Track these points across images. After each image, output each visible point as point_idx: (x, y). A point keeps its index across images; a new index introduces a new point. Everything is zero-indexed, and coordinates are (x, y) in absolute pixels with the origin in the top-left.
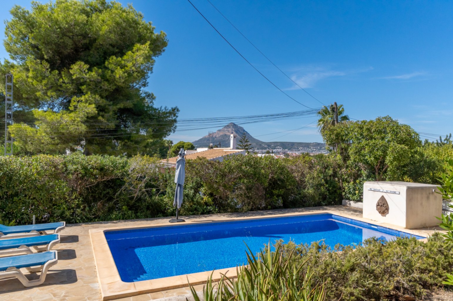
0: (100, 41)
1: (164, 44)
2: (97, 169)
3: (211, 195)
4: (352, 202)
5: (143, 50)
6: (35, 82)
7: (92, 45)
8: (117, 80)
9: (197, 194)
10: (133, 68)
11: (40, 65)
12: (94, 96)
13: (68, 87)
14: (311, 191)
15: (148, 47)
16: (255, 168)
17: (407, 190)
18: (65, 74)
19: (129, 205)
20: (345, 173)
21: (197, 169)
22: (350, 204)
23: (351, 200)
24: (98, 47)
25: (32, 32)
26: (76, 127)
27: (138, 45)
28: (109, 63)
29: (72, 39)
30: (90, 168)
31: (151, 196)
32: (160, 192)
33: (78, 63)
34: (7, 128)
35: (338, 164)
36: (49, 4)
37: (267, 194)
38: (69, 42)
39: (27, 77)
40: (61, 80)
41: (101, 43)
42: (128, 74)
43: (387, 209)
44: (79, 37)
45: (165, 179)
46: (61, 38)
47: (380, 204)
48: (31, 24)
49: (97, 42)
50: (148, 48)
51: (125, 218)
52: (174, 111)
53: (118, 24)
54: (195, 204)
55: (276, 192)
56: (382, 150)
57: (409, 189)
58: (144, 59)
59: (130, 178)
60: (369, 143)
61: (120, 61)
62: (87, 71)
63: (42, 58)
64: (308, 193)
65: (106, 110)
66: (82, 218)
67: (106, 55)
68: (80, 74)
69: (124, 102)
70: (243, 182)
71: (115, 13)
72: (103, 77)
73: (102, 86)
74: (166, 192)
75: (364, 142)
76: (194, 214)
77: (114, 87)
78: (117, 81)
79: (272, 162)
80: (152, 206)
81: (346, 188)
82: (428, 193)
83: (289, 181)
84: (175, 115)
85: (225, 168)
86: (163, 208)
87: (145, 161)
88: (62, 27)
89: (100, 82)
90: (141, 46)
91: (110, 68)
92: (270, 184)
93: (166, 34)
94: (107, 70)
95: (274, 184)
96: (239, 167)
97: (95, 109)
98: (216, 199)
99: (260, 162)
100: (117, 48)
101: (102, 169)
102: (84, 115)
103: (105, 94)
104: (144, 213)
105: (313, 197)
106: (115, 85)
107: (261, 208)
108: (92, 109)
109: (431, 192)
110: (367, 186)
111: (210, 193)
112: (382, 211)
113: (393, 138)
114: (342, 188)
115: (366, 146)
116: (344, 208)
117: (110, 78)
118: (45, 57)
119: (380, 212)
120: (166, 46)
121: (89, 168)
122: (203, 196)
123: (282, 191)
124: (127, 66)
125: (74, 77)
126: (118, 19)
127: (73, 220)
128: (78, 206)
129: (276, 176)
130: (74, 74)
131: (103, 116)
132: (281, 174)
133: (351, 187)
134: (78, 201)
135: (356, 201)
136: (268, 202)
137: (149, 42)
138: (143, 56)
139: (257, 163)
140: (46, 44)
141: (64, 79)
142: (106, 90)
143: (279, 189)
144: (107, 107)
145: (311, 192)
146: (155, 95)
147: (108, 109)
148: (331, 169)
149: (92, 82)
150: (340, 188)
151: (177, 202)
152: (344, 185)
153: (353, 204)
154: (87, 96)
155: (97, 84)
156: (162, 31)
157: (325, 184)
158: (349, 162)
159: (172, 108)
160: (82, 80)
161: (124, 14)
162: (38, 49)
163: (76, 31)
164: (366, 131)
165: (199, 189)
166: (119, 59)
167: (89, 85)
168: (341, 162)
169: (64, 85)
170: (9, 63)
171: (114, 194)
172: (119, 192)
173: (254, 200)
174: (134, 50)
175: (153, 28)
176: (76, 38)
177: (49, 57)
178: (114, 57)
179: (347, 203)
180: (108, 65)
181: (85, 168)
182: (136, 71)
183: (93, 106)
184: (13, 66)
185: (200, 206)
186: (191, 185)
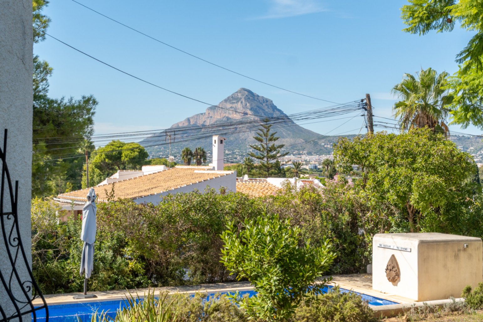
3: (142, 258)
9: (119, 258)
17: (419, 245)
21: (117, 218)
31: (45, 262)
32: (59, 255)
43: (398, 275)
45: (68, 234)
47: (389, 268)
52: (88, 104)
54: (115, 274)
57: (422, 244)
74: (69, 254)
76: (113, 289)
80: (47, 276)
82: (456, 250)
84: (88, 110)
85: (162, 216)
86: (65, 280)
96: (186, 213)
98: (150, 264)
109: (462, 248)
110: (377, 239)
111: (140, 255)
112: (391, 278)
119: (389, 280)
122: (128, 261)
146: (50, 66)
151: (84, 269)
159: (84, 97)
165: (121, 249)
185: (123, 276)
186: (109, 244)
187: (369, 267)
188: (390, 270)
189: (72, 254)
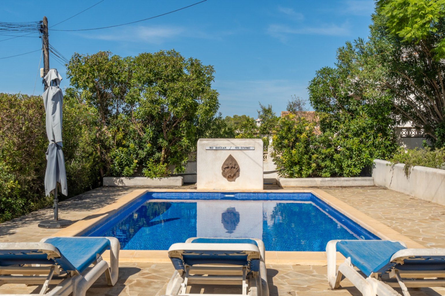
4: (124, 179)
23: (124, 176)
43: (238, 171)
110: (205, 143)
112: (232, 175)
133: (123, 156)
179: (115, 181)
187: (106, 180)
188: (232, 167)
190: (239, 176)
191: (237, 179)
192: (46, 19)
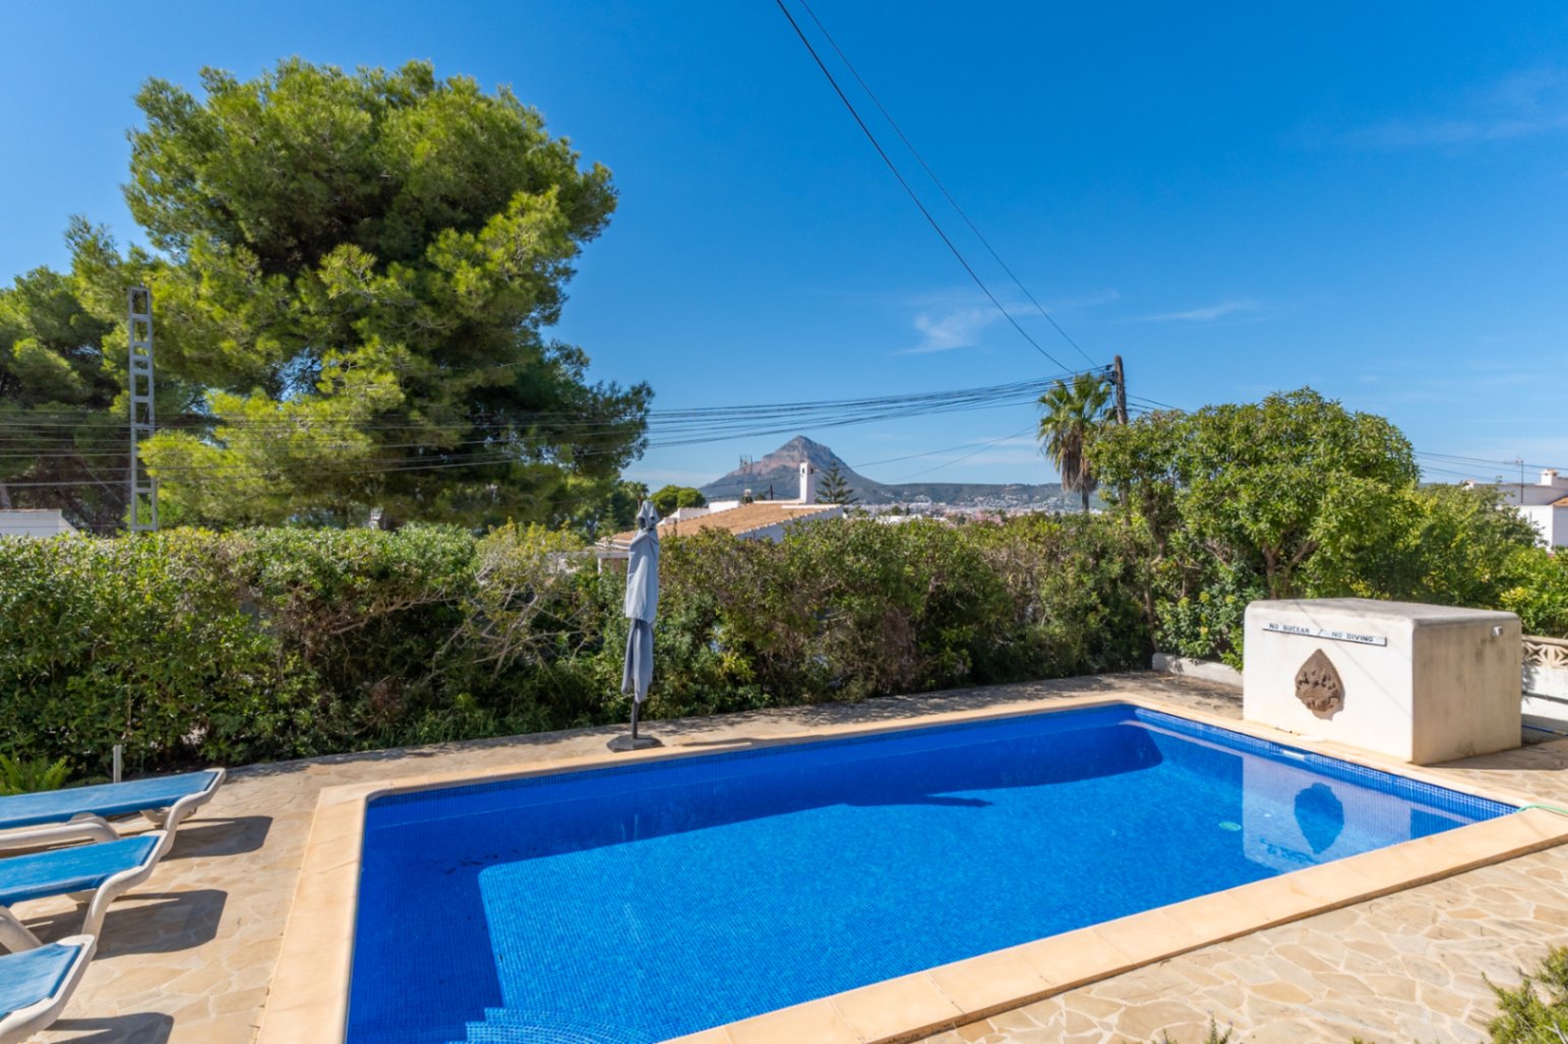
0: (413, 189)
1: (607, 203)
2: (368, 574)
3: (748, 648)
4: (1185, 661)
5: (540, 211)
6: (217, 311)
7: (389, 203)
8: (460, 299)
9: (704, 649)
10: (509, 265)
11: (229, 261)
12: (391, 349)
13: (318, 326)
14: (1058, 628)
15: (554, 201)
16: (884, 561)
17: (1416, 632)
18: (306, 286)
19: (480, 689)
20: (1159, 571)
21: (701, 567)
22: (1179, 667)
23: (1184, 656)
24: (407, 206)
25: (205, 161)
26: (339, 442)
27: (522, 197)
28: (439, 250)
29: (328, 181)
30: (345, 572)
31: (550, 660)
32: (582, 643)
33: (343, 249)
34: (139, 449)
35: (1136, 544)
36: (262, 82)
37: (924, 641)
38: (318, 190)
39: (198, 297)
40: (297, 304)
41: (416, 194)
42: (492, 283)
43: (1338, 694)
44: (350, 175)
45: (601, 599)
46: (293, 178)
47: (1312, 679)
48: (202, 139)
49: (404, 190)
50: (553, 206)
51: (463, 735)
52: (640, 396)
53: (464, 136)
54: (695, 681)
55: (950, 634)
56: (1298, 497)
57: (1422, 629)
58: (542, 237)
59: (479, 602)
60: (1250, 475)
61: (471, 245)
62: (369, 274)
63: (237, 239)
64: (1047, 634)
65: (433, 393)
66: (316, 739)
67: (431, 229)
68: (349, 283)
69: (490, 368)
70: (849, 608)
71: (452, 103)
72: (421, 292)
73: (416, 319)
74: (602, 640)
75: (1231, 474)
77: (455, 324)
78: (463, 306)
79: (939, 541)
80: (556, 689)
81: (1167, 617)
82: (1479, 641)
83: (992, 599)
84: (640, 407)
85: (792, 562)
86: (593, 696)
87: (528, 544)
88: (295, 143)
89: (412, 309)
90: (534, 198)
91: (441, 266)
92: (931, 610)
93: (609, 170)
94: (432, 274)
95: (945, 609)
96: (835, 558)
97: (396, 388)
98: (764, 659)
99: (899, 542)
100: (466, 210)
101: (383, 574)
102: (364, 406)
103: (428, 344)
104: (529, 716)
105: (1063, 647)
106: (459, 316)
107: (904, 685)
108: (386, 387)
109: (1488, 636)
110: (1259, 614)
111: (745, 643)
112: (1317, 702)
113: (1335, 456)
114: (1150, 618)
115: (1242, 486)
116: (1163, 679)
117: (442, 295)
118: (249, 236)
119: (1309, 705)
120: (611, 209)
121: (339, 570)
122: (722, 652)
123: (969, 631)
124: (491, 261)
125: (333, 294)
126: (464, 121)
127: (286, 748)
128: (302, 700)
129: (950, 586)
130: (332, 283)
131: (423, 411)
132: (966, 576)
133: (1182, 616)
134: (305, 682)
135: (1198, 657)
136: (925, 668)
137: (555, 189)
138: (539, 229)
139: (891, 546)
140: (248, 197)
141: (305, 300)
142: (432, 333)
143: (960, 626)
144: (434, 382)
145: (1057, 630)
146: (587, 354)
147: (436, 388)
148: (1119, 560)
149: (387, 309)
150: (1145, 618)
151: (633, 681)
152: (1159, 609)
153: (1190, 668)
154: (370, 350)
155: (403, 313)
156: (599, 163)
157: (1100, 607)
158: (1176, 538)
159: (633, 388)
160: (357, 304)
161: (483, 106)
162: (225, 211)
163: (337, 156)
164: (1238, 437)
165: (707, 631)
166: (469, 237)
167: (379, 317)
168: (1147, 538)
169: (304, 319)
170: (144, 256)
171: (429, 656)
172: (445, 647)
173: (884, 661)
174: (512, 211)
175: (575, 157)
176: (339, 180)
177: (261, 237)
178: (453, 234)
179: (1169, 664)
180: (434, 255)
181: (325, 572)
182: (519, 275)
183: (390, 377)
184: (155, 267)
185: (713, 686)
186: (683, 619)
187: (1156, 658)
188: (1316, 684)
189: (607, 641)
190: (1341, 708)
191: (1337, 716)
192: (1119, 361)
